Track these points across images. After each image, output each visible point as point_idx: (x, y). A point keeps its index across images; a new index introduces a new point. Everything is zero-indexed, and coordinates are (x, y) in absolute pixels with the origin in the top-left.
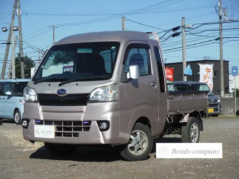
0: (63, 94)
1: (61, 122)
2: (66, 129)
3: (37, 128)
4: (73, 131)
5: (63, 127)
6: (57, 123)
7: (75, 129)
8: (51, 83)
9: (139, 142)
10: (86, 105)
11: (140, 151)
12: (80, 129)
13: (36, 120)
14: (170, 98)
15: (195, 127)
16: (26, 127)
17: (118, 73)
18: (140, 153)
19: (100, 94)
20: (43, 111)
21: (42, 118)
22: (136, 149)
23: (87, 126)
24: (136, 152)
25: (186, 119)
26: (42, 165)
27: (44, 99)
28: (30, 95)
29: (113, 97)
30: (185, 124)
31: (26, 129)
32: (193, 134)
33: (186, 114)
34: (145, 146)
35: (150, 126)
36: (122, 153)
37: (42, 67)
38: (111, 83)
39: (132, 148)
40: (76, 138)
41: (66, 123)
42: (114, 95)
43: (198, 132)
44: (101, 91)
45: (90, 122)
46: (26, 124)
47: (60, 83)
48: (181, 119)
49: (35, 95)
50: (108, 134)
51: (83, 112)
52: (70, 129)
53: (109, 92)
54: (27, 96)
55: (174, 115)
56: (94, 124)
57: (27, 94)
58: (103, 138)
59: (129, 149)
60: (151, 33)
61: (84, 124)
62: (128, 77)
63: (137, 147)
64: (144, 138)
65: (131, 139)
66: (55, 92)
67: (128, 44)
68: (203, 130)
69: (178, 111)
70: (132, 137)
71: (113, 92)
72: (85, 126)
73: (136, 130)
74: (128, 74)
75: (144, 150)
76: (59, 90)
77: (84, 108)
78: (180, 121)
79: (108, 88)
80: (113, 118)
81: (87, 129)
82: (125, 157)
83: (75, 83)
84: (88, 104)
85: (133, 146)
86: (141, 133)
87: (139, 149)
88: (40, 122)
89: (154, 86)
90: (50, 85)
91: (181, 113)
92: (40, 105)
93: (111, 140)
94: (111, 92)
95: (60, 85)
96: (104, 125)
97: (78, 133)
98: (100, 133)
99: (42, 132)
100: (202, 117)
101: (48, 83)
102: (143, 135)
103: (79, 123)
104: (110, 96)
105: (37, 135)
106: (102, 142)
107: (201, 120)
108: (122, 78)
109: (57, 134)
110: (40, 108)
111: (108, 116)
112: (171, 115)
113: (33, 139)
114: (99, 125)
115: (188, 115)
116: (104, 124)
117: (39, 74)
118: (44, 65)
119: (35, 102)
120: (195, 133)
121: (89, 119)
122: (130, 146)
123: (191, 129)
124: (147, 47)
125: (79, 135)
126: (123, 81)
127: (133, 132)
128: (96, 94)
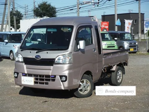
0: (38, 58)
1: (38, 75)
2: (40, 80)
3: (23, 78)
4: (45, 81)
5: (39, 78)
6: (35, 75)
7: (46, 80)
8: (31, 51)
9: (85, 86)
10: (53, 66)
11: (86, 91)
12: (49, 80)
13: (23, 73)
14: (105, 57)
15: (120, 73)
16: (16, 77)
17: (72, 46)
18: (86, 92)
19: (61, 59)
20: (26, 68)
21: (26, 73)
22: (83, 91)
23: (53, 78)
24: (83, 93)
25: (114, 68)
26: (26, 101)
27: (27, 61)
28: (19, 58)
29: (69, 61)
30: (114, 71)
31: (16, 79)
32: (118, 77)
33: (114, 65)
34: (89, 89)
35: (92, 76)
36: (75, 93)
37: (26, 39)
38: (68, 52)
39: (81, 90)
40: (47, 85)
41: (40, 76)
42: (70, 59)
43: (121, 75)
44: (62, 57)
45: (55, 76)
46: (16, 75)
47: (37, 51)
48: (111, 69)
49: (22, 58)
50: (66, 84)
51: (51, 70)
52: (43, 80)
53: (67, 58)
54: (17, 58)
55: (107, 67)
56: (58, 77)
57: (17, 57)
58: (63, 86)
59: (79, 91)
60: (93, 17)
61: (52, 77)
62: (78, 48)
63: (84, 89)
64: (88, 84)
65: (80, 85)
66: (34, 57)
67: (78, 27)
68: (125, 74)
69: (109, 65)
70: (81, 83)
71: (70, 58)
72: (52, 78)
73: (84, 79)
74: (78, 46)
75: (88, 91)
76: (36, 56)
77: (52, 67)
78: (111, 70)
79: (66, 56)
80: (69, 74)
81: (54, 80)
82: (77, 96)
83: (46, 52)
84: (54, 65)
85: (82, 89)
86: (86, 81)
87: (85, 90)
88: (25, 75)
89: (94, 51)
90: (30, 52)
91: (111, 65)
92: (25, 64)
93: (68, 87)
94: (68, 58)
95: (37, 53)
96: (64, 79)
97: (48, 83)
98: (61, 83)
99: (26, 81)
100: (124, 65)
101: (29, 51)
102: (88, 82)
103: (48, 76)
104: (67, 61)
105: (23, 83)
106: (63, 88)
107: (124, 68)
108: (75, 49)
109: (35, 83)
110: (25, 66)
111: (66, 73)
112: (105, 68)
113: (21, 85)
114: (61, 78)
115: (116, 66)
116: (64, 77)
117: (24, 44)
118: (27, 39)
119: (22, 62)
120: (120, 77)
121: (55, 74)
122: (79, 89)
123: (118, 74)
124: (90, 27)
125: (49, 84)
126: (75, 50)
127: (82, 81)
128: (59, 59)
